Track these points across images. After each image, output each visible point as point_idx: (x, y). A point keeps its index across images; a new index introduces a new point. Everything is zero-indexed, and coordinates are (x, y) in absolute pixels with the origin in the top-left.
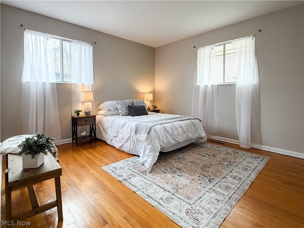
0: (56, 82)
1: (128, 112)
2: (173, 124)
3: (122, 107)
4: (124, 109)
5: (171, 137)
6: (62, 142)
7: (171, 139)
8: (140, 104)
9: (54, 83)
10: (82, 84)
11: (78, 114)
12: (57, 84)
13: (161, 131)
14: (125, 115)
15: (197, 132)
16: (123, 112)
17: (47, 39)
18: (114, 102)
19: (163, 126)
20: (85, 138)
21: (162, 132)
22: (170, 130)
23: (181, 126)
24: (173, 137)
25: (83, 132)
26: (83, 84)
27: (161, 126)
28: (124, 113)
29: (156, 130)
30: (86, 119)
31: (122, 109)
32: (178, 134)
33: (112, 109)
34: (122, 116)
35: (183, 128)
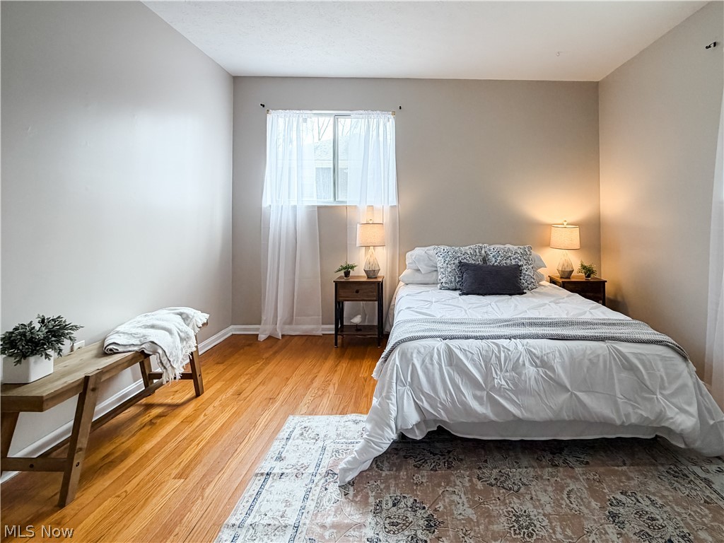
0: (316, 204)
1: (457, 280)
2: (497, 345)
3: (445, 265)
4: (449, 270)
5: (478, 393)
6: (323, 330)
7: (475, 397)
8: (508, 261)
9: (313, 206)
10: (369, 206)
11: (347, 274)
12: (319, 207)
13: (427, 360)
14: (449, 289)
15: (650, 400)
16: (444, 280)
17: (305, 120)
18: (431, 250)
19: (448, 345)
20: (360, 330)
21: (432, 364)
22: (475, 365)
23: (542, 361)
24: (488, 392)
25: (355, 316)
26: (372, 206)
27: (440, 344)
28: (446, 283)
29: (409, 355)
30: (357, 288)
31: (446, 271)
32: (515, 385)
33: (425, 267)
34: (441, 289)
35: (552, 369)
